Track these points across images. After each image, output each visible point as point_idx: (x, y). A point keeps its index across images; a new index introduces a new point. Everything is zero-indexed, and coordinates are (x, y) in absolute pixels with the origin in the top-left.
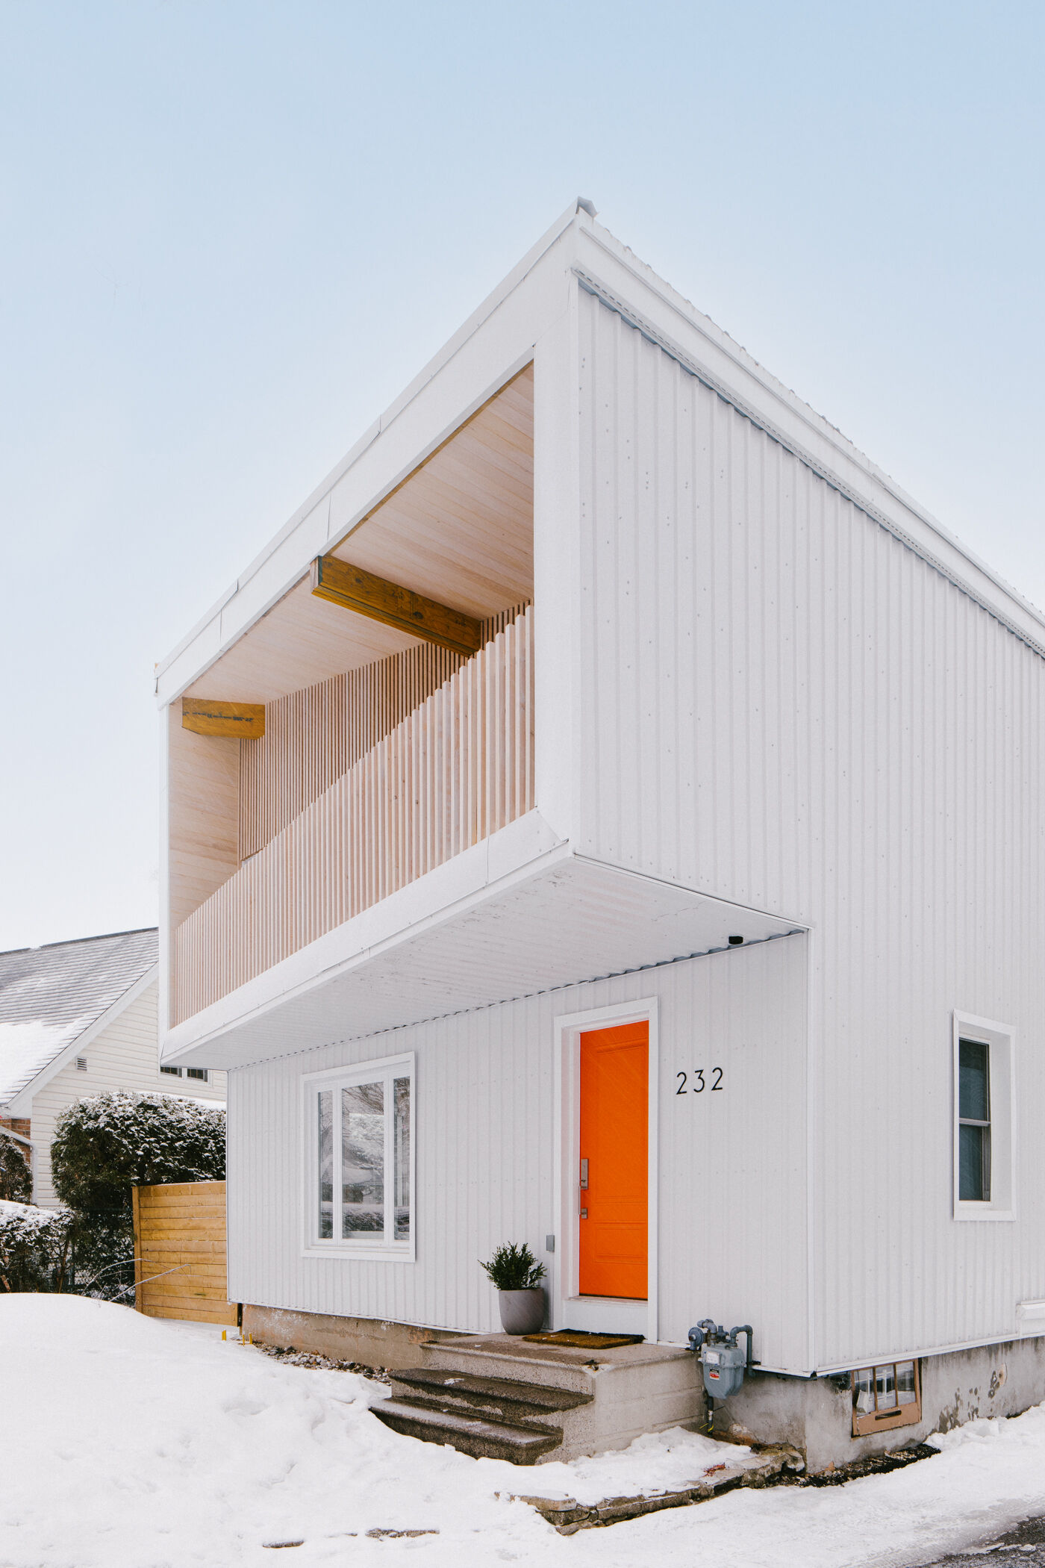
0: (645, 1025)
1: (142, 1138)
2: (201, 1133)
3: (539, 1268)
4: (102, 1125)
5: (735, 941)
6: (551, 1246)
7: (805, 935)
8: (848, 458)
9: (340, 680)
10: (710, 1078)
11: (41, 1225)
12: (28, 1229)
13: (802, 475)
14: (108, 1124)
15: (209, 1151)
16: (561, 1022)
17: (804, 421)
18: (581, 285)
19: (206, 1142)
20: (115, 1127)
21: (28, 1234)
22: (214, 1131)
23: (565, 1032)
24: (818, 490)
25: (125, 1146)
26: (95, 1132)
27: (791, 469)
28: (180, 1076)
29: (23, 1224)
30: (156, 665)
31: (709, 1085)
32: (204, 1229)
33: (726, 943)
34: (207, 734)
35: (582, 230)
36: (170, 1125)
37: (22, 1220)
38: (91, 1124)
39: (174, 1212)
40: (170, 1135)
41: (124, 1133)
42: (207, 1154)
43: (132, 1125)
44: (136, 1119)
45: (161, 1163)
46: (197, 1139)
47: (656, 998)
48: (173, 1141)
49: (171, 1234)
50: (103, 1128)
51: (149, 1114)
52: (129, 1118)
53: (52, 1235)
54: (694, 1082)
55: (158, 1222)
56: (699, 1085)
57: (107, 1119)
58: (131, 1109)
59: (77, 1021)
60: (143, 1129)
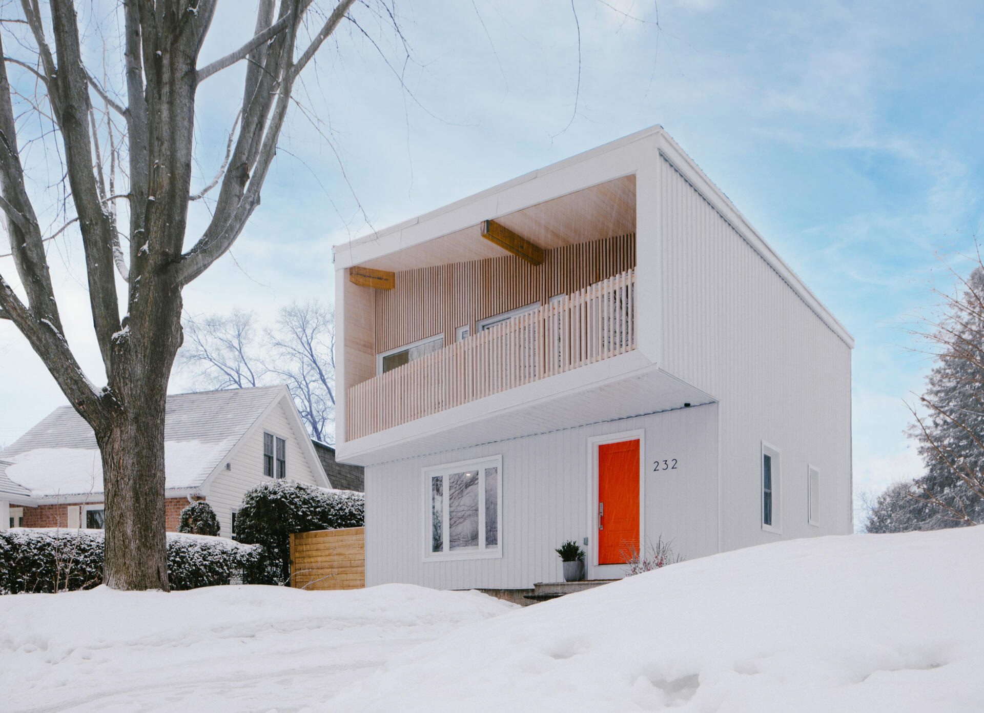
0: (638, 441)
1: (300, 505)
2: (327, 504)
3: (582, 552)
4: (279, 497)
5: (687, 405)
6: (586, 543)
7: (716, 405)
8: (731, 209)
9: (451, 267)
10: (671, 464)
11: (248, 552)
12: (242, 554)
13: (717, 216)
14: (282, 497)
15: (331, 515)
16: (591, 440)
17: (719, 196)
18: (660, 153)
19: (330, 511)
20: (286, 498)
21: (242, 556)
22: (332, 504)
23: (593, 444)
24: (721, 221)
25: (292, 509)
26: (275, 501)
27: (713, 214)
28: (273, 477)
29: (239, 551)
30: (334, 247)
31: (670, 466)
32: (344, 554)
33: (683, 405)
34: (363, 285)
35: (662, 134)
36: (312, 499)
37: (238, 549)
38: (272, 497)
39: (321, 546)
40: (313, 504)
41: (291, 503)
42: (330, 517)
43: (294, 498)
44: (296, 495)
45: (311, 520)
46: (326, 508)
47: (643, 430)
48: (316, 508)
49: (319, 559)
50: (280, 499)
51: (302, 492)
52: (293, 494)
53: (254, 558)
54: (663, 466)
55: (310, 553)
56: (665, 467)
57: (282, 494)
58: (292, 489)
59: (225, 441)
60: (300, 500)
